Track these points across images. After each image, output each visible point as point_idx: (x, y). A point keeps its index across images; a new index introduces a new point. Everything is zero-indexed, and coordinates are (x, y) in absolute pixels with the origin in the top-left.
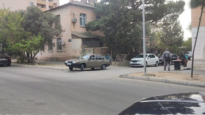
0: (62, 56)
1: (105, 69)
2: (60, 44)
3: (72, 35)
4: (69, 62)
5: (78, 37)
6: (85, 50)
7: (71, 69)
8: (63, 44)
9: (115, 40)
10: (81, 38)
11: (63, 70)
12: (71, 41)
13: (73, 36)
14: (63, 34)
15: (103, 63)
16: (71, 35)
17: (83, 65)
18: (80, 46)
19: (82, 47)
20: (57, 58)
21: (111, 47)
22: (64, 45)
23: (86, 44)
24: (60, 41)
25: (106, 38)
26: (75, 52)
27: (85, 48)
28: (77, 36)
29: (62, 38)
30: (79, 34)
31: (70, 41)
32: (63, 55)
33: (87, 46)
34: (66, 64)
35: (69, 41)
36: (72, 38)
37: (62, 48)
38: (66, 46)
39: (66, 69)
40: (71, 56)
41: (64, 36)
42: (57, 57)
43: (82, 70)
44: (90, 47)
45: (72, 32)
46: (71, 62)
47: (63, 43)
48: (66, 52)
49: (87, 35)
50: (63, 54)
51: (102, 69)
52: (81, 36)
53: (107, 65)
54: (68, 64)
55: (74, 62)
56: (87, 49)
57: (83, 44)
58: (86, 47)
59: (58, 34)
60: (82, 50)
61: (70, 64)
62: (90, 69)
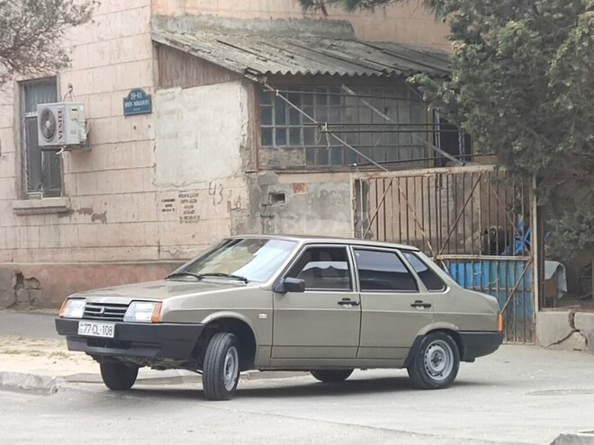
0: (64, 258)
1: (450, 383)
2: (50, 136)
3: (158, 46)
4: (92, 314)
5: (214, 72)
6: (281, 197)
7: (119, 378)
8: (74, 140)
9: (560, 89)
10: (243, 76)
11: (45, 391)
12: (146, 110)
13: (170, 60)
14: (70, 38)
15: (427, 320)
16: (147, 53)
17: (220, 343)
18: (236, 161)
19: (251, 169)
20: (20, 276)
21: (520, 163)
22: (84, 150)
23: (295, 134)
24: (47, 114)
25: (469, 80)
26: (190, 217)
27: (280, 171)
28: (205, 64)
29: (65, 79)
30: (226, 36)
31: (138, 105)
32: (74, 248)
33: (297, 158)
34: (67, 328)
35: (129, 112)
36: (163, 81)
37: (68, 179)
38: (105, 156)
39: (70, 380)
40: (151, 253)
41: (76, 58)
42: (24, 263)
43: (215, 391)
44: (324, 161)
45: (162, 20)
46: (114, 313)
47: (70, 125)
48: (102, 217)
49: (310, 50)
50: (76, 231)
51: (418, 381)
52: (249, 60)
53: (468, 344)
54: (85, 329)
55: (140, 314)
56: (297, 187)
57: (266, 136)
58: (292, 170)
59: (19, 44)
60: (255, 196)
61: (104, 330)
62: (309, 379)
